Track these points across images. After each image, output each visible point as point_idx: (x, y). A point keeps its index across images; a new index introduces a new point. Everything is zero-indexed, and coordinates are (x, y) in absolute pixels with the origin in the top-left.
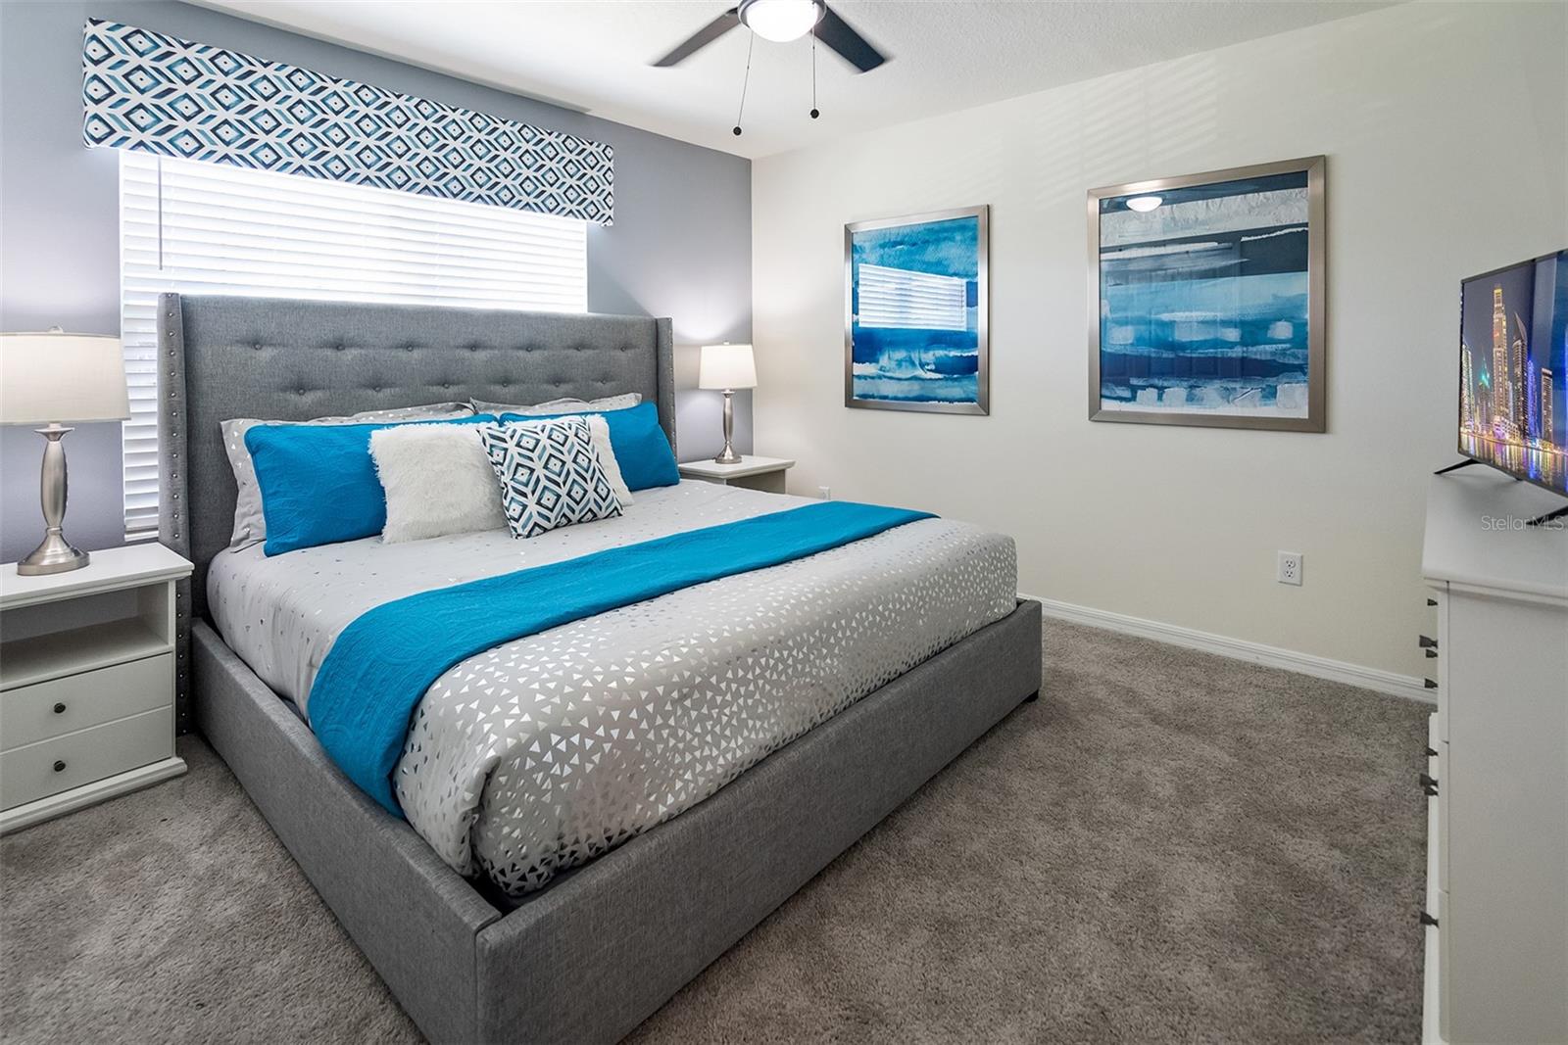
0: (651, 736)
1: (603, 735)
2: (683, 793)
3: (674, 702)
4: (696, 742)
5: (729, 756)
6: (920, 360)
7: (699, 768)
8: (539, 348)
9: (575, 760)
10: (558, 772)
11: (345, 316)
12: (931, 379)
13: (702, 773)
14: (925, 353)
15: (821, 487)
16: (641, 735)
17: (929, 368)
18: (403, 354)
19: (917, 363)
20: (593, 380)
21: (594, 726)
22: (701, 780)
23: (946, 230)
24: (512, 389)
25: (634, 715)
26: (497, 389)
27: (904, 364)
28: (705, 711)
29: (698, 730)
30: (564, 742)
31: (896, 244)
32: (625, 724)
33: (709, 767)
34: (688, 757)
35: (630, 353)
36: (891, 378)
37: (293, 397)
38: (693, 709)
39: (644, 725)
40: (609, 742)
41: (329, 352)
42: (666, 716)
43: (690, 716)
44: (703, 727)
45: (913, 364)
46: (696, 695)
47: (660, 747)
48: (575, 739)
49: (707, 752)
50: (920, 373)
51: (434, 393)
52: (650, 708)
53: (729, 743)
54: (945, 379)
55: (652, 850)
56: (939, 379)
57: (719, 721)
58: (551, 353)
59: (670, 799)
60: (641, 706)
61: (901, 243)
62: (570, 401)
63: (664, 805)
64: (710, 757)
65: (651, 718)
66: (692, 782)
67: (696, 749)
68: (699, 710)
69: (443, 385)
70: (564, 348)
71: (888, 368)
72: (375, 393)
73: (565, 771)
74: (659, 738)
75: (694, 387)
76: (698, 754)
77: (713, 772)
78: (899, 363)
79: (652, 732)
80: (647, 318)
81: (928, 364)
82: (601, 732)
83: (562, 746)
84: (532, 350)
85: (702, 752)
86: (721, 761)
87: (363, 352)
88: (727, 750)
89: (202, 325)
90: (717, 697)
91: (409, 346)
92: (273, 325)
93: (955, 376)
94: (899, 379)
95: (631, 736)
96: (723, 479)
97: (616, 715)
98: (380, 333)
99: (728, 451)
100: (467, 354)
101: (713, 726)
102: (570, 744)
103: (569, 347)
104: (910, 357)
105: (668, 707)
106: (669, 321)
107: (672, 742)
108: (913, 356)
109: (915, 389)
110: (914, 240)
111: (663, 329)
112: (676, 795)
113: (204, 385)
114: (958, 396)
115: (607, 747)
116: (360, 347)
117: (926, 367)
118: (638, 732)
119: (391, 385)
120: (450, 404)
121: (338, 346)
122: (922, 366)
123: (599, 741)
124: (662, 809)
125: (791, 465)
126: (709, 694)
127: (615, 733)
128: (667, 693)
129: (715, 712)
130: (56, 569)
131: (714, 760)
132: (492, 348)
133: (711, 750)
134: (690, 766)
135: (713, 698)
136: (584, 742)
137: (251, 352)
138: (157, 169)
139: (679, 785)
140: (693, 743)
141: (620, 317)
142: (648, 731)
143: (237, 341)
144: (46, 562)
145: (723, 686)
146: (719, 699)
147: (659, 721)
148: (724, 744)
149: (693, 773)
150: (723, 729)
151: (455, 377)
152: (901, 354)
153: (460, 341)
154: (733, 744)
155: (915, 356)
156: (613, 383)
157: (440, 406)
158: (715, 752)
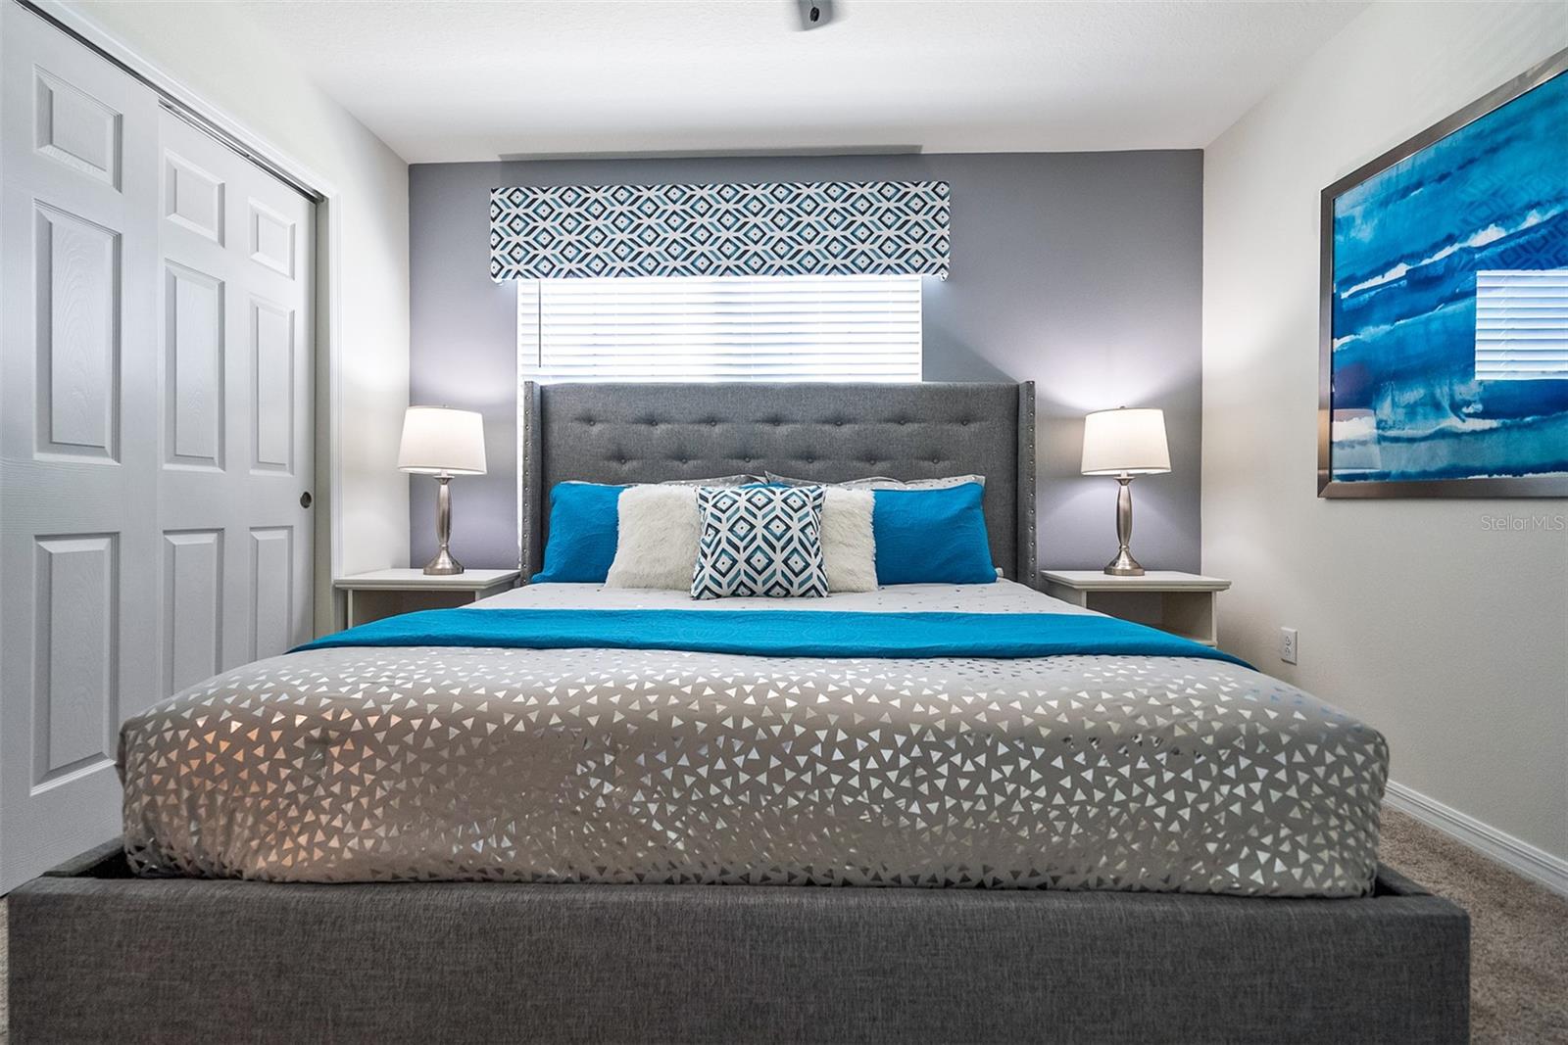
0: (264, 767)
1: (210, 742)
2: (290, 857)
3: (310, 741)
4: (326, 803)
5: (369, 843)
6: (1452, 397)
7: (320, 837)
8: (849, 421)
9: (173, 755)
10: (154, 760)
11: (655, 395)
12: (1474, 433)
13: (322, 845)
14: (1463, 383)
15: (1284, 628)
16: (252, 761)
17: (1471, 410)
18: (704, 429)
19: (1446, 404)
20: (917, 458)
21: (207, 729)
22: (318, 854)
23: (1511, 122)
24: (817, 465)
25: (253, 735)
26: (800, 465)
27: (1420, 410)
28: (355, 770)
29: (336, 789)
30: (172, 732)
31: (1408, 190)
32: (239, 740)
33: (334, 843)
34: (310, 817)
35: (974, 427)
36: (1396, 440)
37: (614, 465)
38: (338, 760)
39: (260, 751)
40: (214, 753)
41: (643, 427)
42: (293, 753)
43: (331, 769)
44: (346, 790)
45: (1437, 406)
46: (349, 746)
47: (271, 787)
48: (183, 734)
49: (337, 823)
50: (1452, 422)
51: (733, 466)
52: (276, 735)
53: (376, 827)
54: (1506, 428)
55: (214, 900)
56: (1491, 430)
57: (369, 792)
58: (863, 426)
59: (273, 857)
60: (265, 726)
61: (1419, 185)
62: (876, 480)
63: (265, 859)
64: (339, 831)
65: (271, 749)
66: (305, 849)
67: (324, 812)
68: (347, 765)
69: (744, 459)
70: (880, 421)
71: (1390, 423)
72: (680, 464)
73: (160, 763)
74: (273, 775)
75: (1074, 474)
76: (324, 819)
77: (338, 852)
78: (1412, 411)
79: (267, 763)
80: (1003, 384)
81: (1468, 404)
82: (210, 738)
83: (168, 736)
84: (842, 424)
85: (332, 820)
86: (353, 843)
87: (670, 426)
88: (368, 834)
89: (553, 407)
90: (378, 761)
91: (712, 421)
92: (600, 404)
93: (1529, 419)
94: (1411, 440)
95: (239, 757)
96: (1079, 591)
97: (235, 726)
98: (685, 409)
99: (1124, 559)
100: (768, 428)
101: (360, 795)
102: (176, 736)
103: (888, 421)
104: (1433, 396)
105: (300, 743)
106: (1031, 385)
107: (290, 788)
108: (1438, 391)
109: (1442, 456)
110: (1442, 168)
111: (1023, 395)
112: (282, 855)
113: (554, 452)
114: (1533, 459)
115: (210, 757)
116: (668, 422)
117: (1465, 410)
118: (249, 755)
119: (695, 458)
120: (742, 476)
121: (651, 421)
122: (1456, 408)
123: (204, 747)
124: (261, 864)
125: (1224, 586)
126: (367, 752)
127: (224, 746)
128: (307, 727)
129: (369, 778)
130: (442, 572)
131: (344, 838)
132: (794, 422)
133: (345, 823)
134: (310, 828)
135: (372, 759)
136: (189, 740)
137: (586, 427)
138: (538, 292)
139: (288, 844)
140: (323, 803)
141: (959, 384)
142: (262, 761)
143: (576, 419)
144: (439, 567)
145: (393, 749)
146: (380, 764)
147: (280, 755)
148: (366, 824)
149: (310, 840)
150: (373, 805)
151: (753, 451)
152: (1414, 394)
153: (759, 415)
154: (381, 832)
155: (1442, 392)
156: (947, 462)
157: (734, 478)
158: (349, 828)
